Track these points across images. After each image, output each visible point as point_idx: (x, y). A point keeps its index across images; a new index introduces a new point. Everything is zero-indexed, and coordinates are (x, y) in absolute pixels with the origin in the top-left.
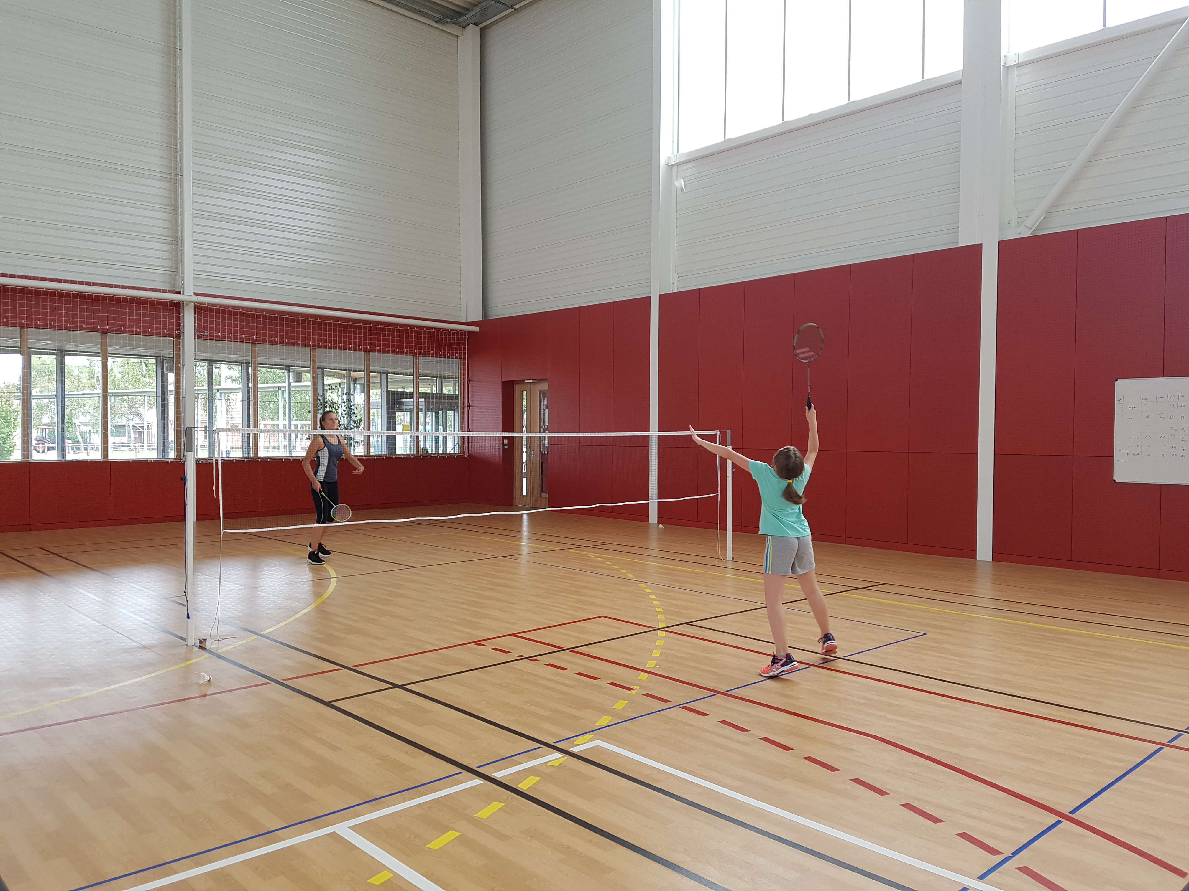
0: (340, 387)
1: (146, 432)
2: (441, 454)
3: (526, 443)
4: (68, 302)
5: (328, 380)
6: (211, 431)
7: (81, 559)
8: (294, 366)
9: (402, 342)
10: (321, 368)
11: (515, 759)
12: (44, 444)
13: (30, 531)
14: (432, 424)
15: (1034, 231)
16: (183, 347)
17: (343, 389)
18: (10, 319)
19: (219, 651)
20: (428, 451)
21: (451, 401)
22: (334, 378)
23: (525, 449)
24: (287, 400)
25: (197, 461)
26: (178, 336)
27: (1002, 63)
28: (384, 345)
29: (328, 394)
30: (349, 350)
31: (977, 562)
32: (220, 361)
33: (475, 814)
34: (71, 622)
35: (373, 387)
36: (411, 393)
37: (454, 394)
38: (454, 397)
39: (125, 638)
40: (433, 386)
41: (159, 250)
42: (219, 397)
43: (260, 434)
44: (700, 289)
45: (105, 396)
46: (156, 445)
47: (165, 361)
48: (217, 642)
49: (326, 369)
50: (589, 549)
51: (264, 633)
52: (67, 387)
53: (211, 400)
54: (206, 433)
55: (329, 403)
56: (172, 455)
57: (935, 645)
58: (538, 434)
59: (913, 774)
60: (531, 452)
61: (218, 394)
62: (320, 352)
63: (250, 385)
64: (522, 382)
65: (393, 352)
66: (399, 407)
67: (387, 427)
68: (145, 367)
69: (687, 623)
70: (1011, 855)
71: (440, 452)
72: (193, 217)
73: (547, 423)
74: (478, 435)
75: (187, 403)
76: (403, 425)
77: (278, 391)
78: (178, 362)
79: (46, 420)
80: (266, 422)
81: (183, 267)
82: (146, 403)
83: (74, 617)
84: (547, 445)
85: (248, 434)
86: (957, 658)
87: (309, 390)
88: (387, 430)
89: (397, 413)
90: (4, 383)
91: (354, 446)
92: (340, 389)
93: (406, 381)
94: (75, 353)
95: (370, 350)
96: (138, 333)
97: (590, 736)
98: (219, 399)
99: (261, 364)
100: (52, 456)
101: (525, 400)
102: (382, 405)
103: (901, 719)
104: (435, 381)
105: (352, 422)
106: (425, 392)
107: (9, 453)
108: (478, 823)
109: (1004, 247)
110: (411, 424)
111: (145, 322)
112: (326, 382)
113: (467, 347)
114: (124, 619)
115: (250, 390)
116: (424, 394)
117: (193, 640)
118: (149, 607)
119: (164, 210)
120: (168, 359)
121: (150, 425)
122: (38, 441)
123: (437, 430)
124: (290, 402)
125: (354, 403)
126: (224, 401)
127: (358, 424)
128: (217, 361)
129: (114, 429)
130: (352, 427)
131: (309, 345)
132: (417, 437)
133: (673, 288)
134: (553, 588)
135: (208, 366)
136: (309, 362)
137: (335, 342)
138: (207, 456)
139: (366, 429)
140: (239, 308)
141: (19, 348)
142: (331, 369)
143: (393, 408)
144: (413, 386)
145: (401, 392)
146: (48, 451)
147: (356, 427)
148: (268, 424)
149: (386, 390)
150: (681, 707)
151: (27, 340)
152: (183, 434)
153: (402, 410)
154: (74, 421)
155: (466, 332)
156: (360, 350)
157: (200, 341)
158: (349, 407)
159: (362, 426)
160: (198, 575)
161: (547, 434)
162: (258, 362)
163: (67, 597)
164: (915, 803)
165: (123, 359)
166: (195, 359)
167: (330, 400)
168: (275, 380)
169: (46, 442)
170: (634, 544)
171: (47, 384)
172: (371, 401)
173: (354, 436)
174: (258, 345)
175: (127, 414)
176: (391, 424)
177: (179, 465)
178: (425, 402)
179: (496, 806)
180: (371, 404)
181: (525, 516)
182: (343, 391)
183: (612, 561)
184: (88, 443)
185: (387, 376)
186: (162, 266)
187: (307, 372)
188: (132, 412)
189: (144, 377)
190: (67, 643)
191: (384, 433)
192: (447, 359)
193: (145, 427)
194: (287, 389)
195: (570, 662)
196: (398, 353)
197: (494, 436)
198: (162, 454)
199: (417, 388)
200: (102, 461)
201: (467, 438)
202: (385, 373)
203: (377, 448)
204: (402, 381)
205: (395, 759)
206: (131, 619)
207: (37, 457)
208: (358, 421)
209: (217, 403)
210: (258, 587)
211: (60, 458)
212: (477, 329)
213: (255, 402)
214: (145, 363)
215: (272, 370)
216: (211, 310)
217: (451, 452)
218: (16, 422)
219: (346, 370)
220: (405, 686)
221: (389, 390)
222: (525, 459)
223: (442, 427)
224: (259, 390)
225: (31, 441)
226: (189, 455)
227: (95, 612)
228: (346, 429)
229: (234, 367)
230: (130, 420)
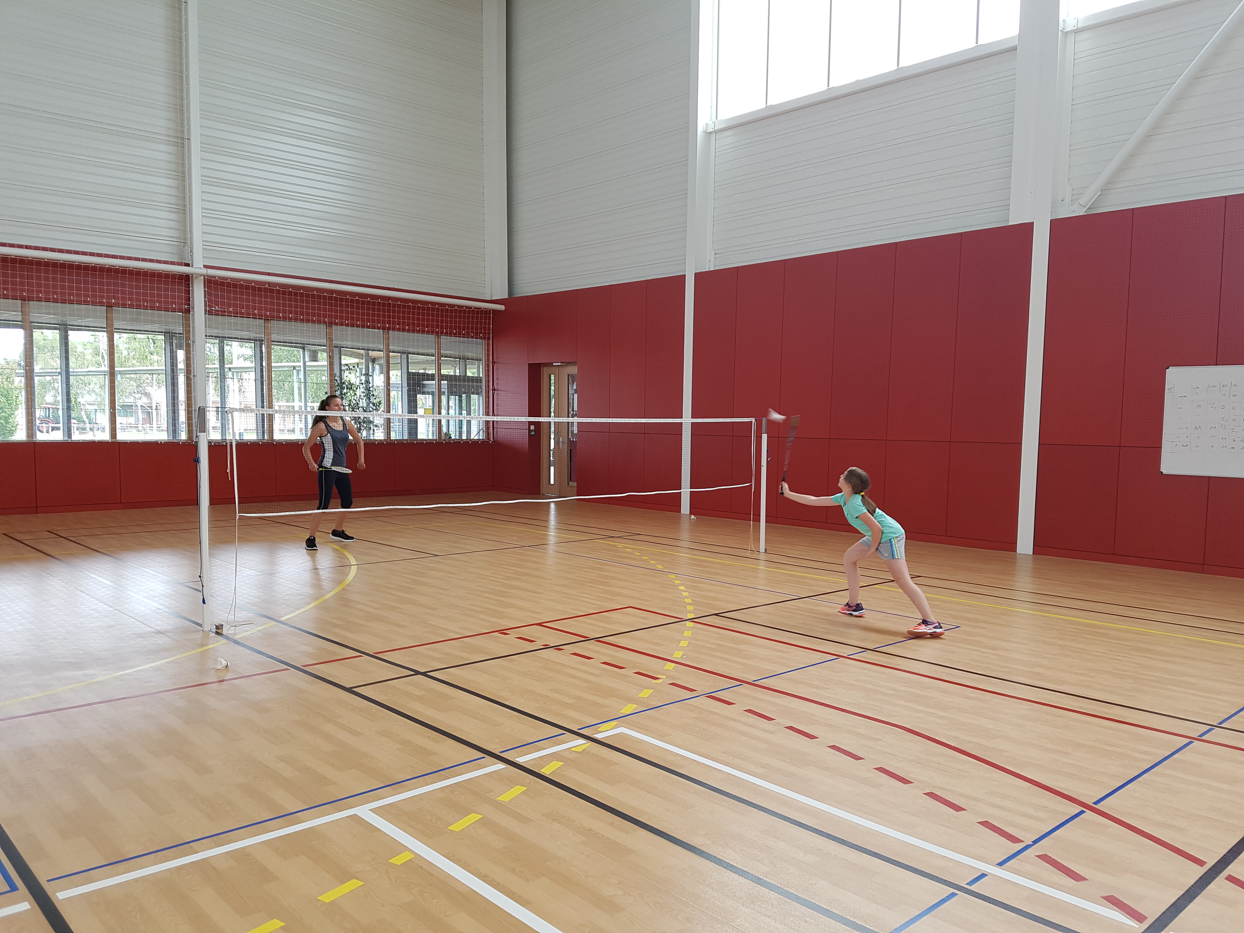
0: (358, 367)
1: (154, 412)
2: (465, 440)
3: (553, 430)
4: (71, 274)
5: (346, 360)
6: (223, 411)
7: (91, 543)
8: (310, 345)
9: (423, 320)
10: (338, 347)
11: (539, 745)
12: (48, 424)
13: (37, 513)
14: (455, 408)
15: (1088, 209)
16: (193, 323)
17: (361, 370)
18: (10, 292)
19: (236, 637)
20: (451, 436)
21: (475, 383)
22: (351, 358)
23: (552, 436)
24: (302, 381)
25: (209, 442)
26: (188, 311)
27: (1061, 28)
28: (404, 324)
29: (346, 374)
30: (367, 328)
31: (1018, 555)
32: (231, 338)
33: (497, 797)
34: (83, 606)
35: (393, 368)
36: (433, 375)
37: (478, 377)
38: (478, 380)
39: (138, 623)
40: (457, 368)
41: (166, 219)
42: (231, 376)
43: (274, 415)
44: (738, 267)
45: (112, 374)
46: (166, 426)
47: (174, 337)
48: (234, 627)
49: (343, 348)
50: (618, 540)
51: (282, 619)
52: (71, 364)
53: (223, 379)
54: (218, 414)
55: (347, 384)
56: (183, 436)
57: (969, 638)
58: (565, 420)
59: (938, 763)
60: (559, 439)
61: (230, 373)
62: (337, 330)
63: (264, 364)
64: (550, 365)
65: (413, 331)
66: (420, 389)
67: (408, 410)
68: (153, 344)
69: (716, 615)
70: (1032, 843)
71: (464, 437)
72: (202, 184)
73: (576, 409)
74: (502, 420)
75: (198, 382)
76: (425, 409)
77: (293, 371)
78: (188, 338)
79: (49, 398)
80: (281, 404)
81: (191, 238)
82: (155, 382)
83: (86, 601)
84: (576, 432)
85: (262, 414)
86: (989, 651)
87: (326, 370)
88: (408, 413)
89: (418, 396)
90: (5, 359)
91: (374, 430)
92: (358, 370)
93: (428, 362)
94: (79, 328)
95: (389, 329)
96: (146, 308)
97: (614, 723)
98: (231, 378)
99: (275, 342)
100: (58, 436)
101: (553, 385)
102: (402, 387)
103: (929, 710)
104: (457, 362)
105: (371, 405)
106: (448, 374)
107: (12, 432)
108: (501, 807)
109: (1057, 226)
110: (433, 408)
111: (152, 295)
112: (343, 362)
113: (491, 326)
114: (137, 604)
115: (264, 369)
116: (446, 376)
117: (209, 626)
118: (163, 592)
119: (171, 176)
120: (177, 335)
121: (158, 404)
122: (41, 420)
123: (461, 414)
124: (305, 382)
125: (373, 384)
126: (236, 380)
127: (377, 407)
128: (228, 338)
129: (121, 409)
130: (371, 409)
131: (325, 323)
132: (440, 421)
133: (710, 266)
134: (580, 578)
135: (219, 344)
136: (326, 340)
137: (352, 319)
138: (220, 438)
139: (386, 411)
140: (251, 281)
141: (20, 322)
142: (349, 348)
143: (414, 390)
144: (434, 367)
145: (422, 373)
146: (52, 431)
147: (375, 410)
148: (283, 406)
149: (406, 372)
150: (707, 697)
151: (29, 312)
152: (195, 415)
153: (424, 393)
154: (79, 400)
155: (490, 310)
156: (379, 328)
157: (210, 316)
158: (368, 389)
159: (382, 409)
160: (213, 560)
161: (576, 420)
162: (272, 339)
163: (77, 581)
164: (939, 792)
165: (130, 334)
166: (206, 336)
167: (348, 380)
168: (289, 359)
169: (50, 422)
170: (666, 535)
171: (49, 360)
172: (391, 382)
173: (373, 418)
174: (272, 321)
175: (135, 393)
176: (412, 407)
177: (191, 447)
178: (448, 384)
179: (519, 789)
180: (391, 385)
181: (552, 506)
182: (361, 371)
183: (641, 552)
184: (94, 424)
185: (408, 357)
186: (170, 237)
187: (324, 351)
188: (139, 391)
189: (152, 355)
190: (80, 627)
191: (404, 416)
192: (470, 339)
193: (154, 407)
194: (302, 368)
195: (595, 651)
196: (418, 332)
197: (520, 420)
198: (173, 435)
199: (439, 370)
200: (110, 441)
201: (492, 422)
202: (405, 353)
203: (397, 432)
204: (423, 362)
205: (417, 744)
206: (144, 603)
207: (41, 437)
208: (378, 404)
209: (229, 382)
210: (275, 573)
211: (66, 439)
212: (502, 307)
213: (269, 381)
214: (152, 339)
215: (286, 348)
216: (222, 284)
217: (476, 438)
218: (18, 400)
219: (364, 350)
220: (428, 674)
221: (410, 371)
222: (552, 447)
223: (465, 412)
224: (273, 370)
225: (35, 420)
226: (202, 435)
227: (107, 596)
228: (365, 411)
229: (247, 345)
230: (137, 400)
